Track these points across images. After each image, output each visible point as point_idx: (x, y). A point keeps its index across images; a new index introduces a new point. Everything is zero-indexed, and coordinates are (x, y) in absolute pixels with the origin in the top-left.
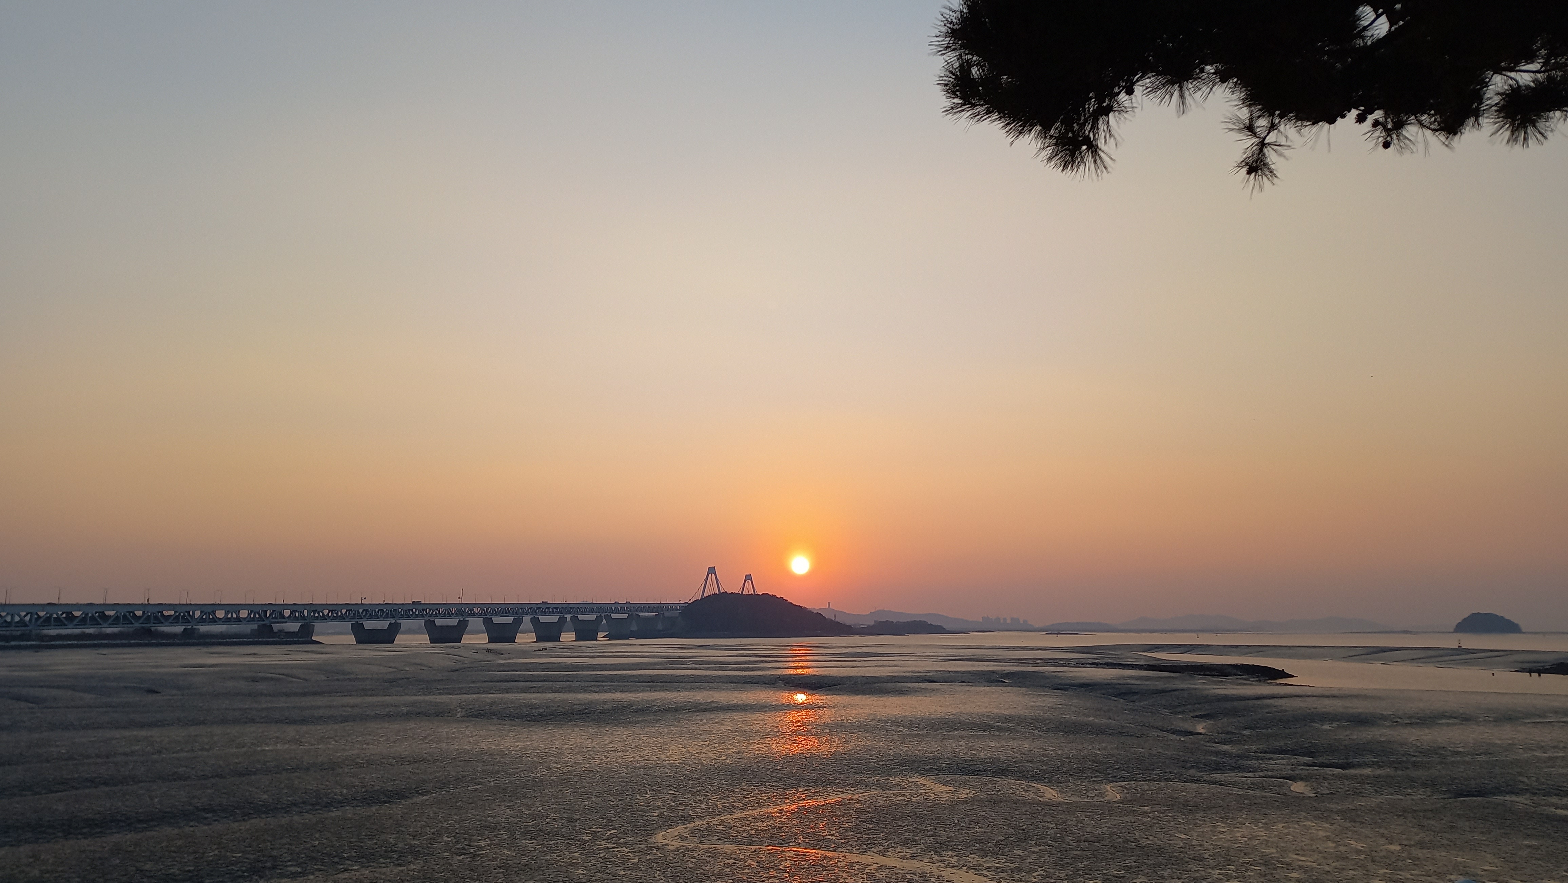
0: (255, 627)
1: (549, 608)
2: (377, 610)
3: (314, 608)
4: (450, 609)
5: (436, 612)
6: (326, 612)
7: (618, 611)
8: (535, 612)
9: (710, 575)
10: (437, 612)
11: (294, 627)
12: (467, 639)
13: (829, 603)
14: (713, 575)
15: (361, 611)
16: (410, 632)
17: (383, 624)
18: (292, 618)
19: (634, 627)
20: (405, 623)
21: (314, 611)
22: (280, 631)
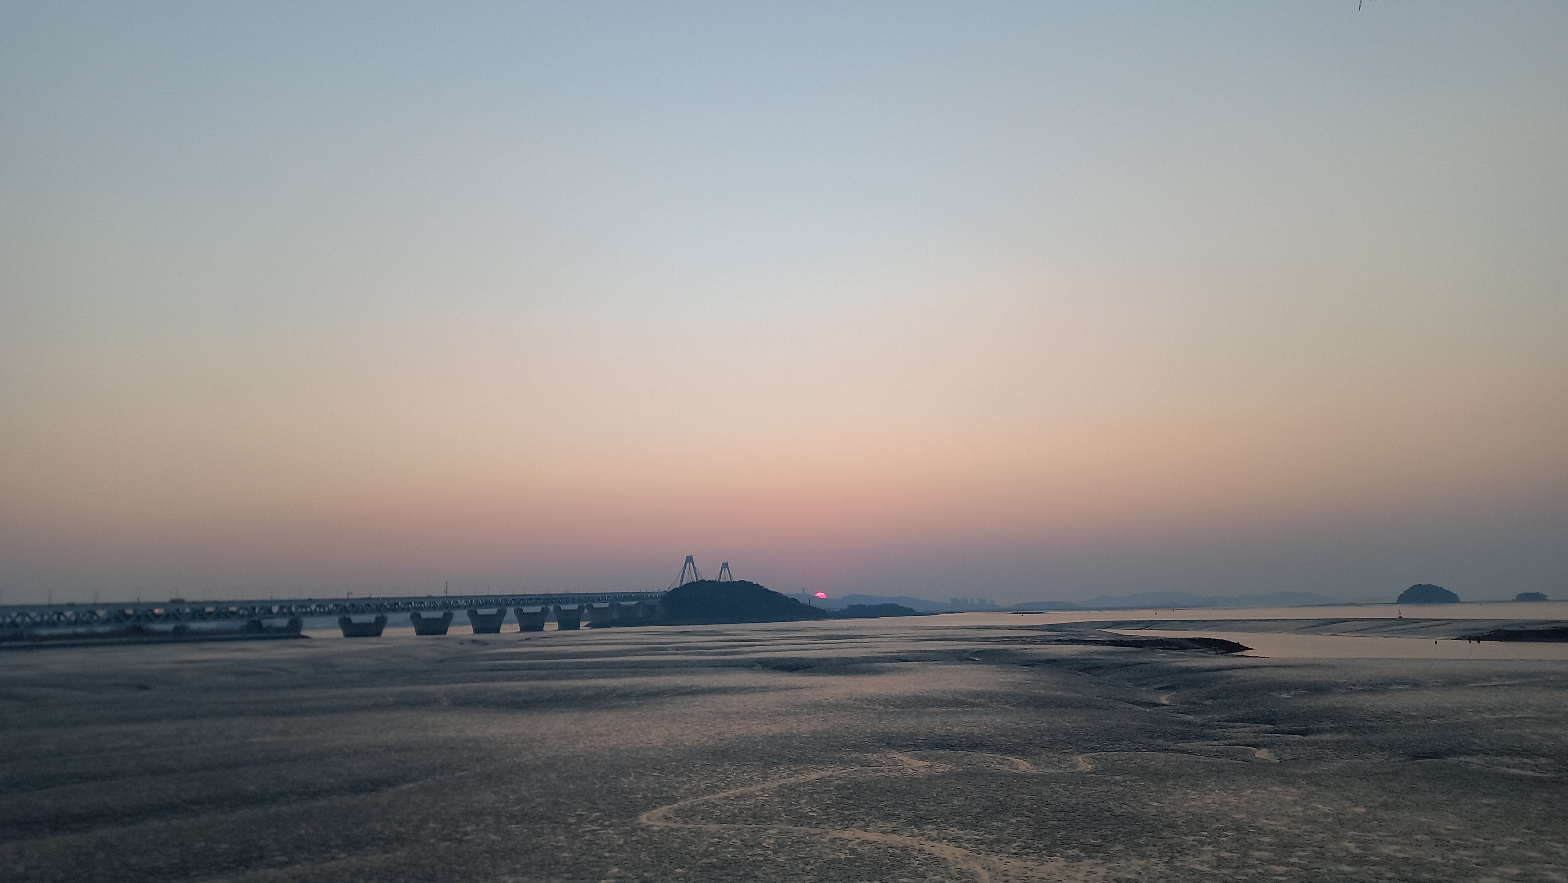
0: (244, 623)
1: (531, 599)
2: (363, 605)
3: (302, 604)
4: (435, 602)
5: (421, 606)
6: (313, 607)
7: (599, 601)
8: (518, 603)
9: (688, 564)
10: (423, 606)
11: (283, 622)
12: (452, 631)
13: (803, 589)
14: (691, 564)
15: (347, 605)
16: (396, 625)
17: (370, 618)
18: (281, 614)
19: (615, 616)
20: (391, 617)
21: (302, 607)
22: (270, 627)
